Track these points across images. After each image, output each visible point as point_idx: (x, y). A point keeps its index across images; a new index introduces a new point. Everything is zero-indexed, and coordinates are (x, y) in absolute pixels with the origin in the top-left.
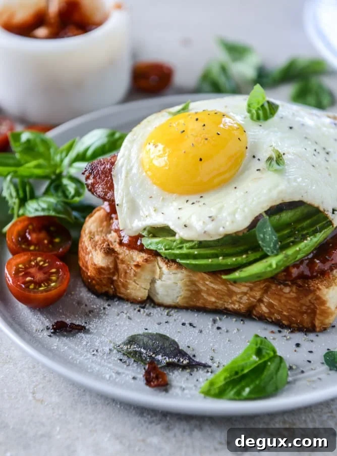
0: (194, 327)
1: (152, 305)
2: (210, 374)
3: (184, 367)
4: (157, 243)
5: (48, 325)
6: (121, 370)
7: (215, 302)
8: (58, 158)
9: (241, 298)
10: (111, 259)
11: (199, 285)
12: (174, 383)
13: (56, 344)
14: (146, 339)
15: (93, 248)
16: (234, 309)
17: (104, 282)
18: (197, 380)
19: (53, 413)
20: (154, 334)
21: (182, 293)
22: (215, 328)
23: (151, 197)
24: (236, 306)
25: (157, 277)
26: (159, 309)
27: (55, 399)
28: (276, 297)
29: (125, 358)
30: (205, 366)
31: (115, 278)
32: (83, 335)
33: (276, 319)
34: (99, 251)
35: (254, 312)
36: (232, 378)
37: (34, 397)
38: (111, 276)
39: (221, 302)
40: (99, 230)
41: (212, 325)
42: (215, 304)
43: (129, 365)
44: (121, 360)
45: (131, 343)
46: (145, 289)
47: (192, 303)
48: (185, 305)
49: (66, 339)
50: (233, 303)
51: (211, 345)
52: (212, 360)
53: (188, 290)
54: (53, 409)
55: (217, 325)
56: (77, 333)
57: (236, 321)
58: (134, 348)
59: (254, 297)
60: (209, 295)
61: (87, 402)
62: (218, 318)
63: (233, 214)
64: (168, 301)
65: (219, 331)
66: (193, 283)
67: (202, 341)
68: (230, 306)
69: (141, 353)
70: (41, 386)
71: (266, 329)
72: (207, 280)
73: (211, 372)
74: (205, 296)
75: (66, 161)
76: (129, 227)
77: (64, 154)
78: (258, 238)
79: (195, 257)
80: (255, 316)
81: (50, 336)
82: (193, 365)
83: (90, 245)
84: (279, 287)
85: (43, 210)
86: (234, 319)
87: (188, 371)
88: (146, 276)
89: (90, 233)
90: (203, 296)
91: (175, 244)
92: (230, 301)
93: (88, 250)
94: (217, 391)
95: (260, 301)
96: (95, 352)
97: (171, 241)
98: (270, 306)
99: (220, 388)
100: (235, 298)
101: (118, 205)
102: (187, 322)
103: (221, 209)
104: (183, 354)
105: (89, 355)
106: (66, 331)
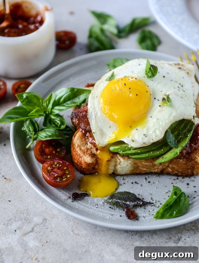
0: (138, 184)
1: (114, 175)
2: (153, 206)
3: (141, 206)
4: (118, 149)
5: (69, 196)
6: (113, 213)
7: (146, 170)
8: (45, 105)
9: (158, 167)
10: (94, 159)
11: (138, 164)
12: (139, 215)
13: (77, 205)
14: (119, 195)
15: (83, 154)
16: (155, 172)
17: (91, 169)
18: (149, 211)
19: (86, 239)
20: (123, 192)
21: (130, 169)
22: (148, 182)
23: (110, 127)
24: (156, 171)
25: (118, 164)
26: (118, 177)
27: (84, 232)
28: (176, 164)
29: (112, 206)
30: (150, 203)
31: (96, 167)
32: (87, 198)
33: (175, 173)
34: (88, 156)
35: (165, 172)
36: (165, 208)
37: (74, 233)
38: (94, 166)
39: (148, 170)
40: (82, 143)
41: (146, 181)
42: (146, 171)
43: (115, 210)
44: (110, 207)
45: (112, 198)
46: (112, 170)
47: (134, 172)
48: (131, 173)
49: (81, 201)
50: (155, 169)
51: (149, 191)
52: (152, 199)
53: (133, 167)
54: (85, 237)
55: (148, 181)
56: (84, 197)
57: (156, 177)
58: (114, 200)
59: (165, 166)
60: (143, 168)
61: (99, 231)
62: (147, 177)
63: (155, 131)
64: (123, 173)
65: (150, 184)
66: (135, 164)
67: (144, 190)
68: (153, 171)
69: (119, 203)
70: (74, 227)
71: (171, 179)
72: (143, 162)
73: (154, 206)
74: (141, 168)
75: (50, 106)
76: (102, 143)
77: (47, 102)
78: (168, 142)
79: (138, 154)
80: (165, 173)
81: (72, 201)
82: (145, 204)
83: (82, 153)
84: (178, 160)
85: (50, 136)
86: (155, 176)
87: (143, 207)
88: (112, 164)
89: (78, 146)
90: (140, 168)
91: (127, 148)
92: (153, 169)
93: (81, 156)
94: (160, 215)
95: (168, 166)
96: (97, 206)
97: (125, 147)
98: (173, 168)
99: (161, 213)
100: (156, 167)
101: (94, 133)
102: (133, 182)
103: (148, 130)
104: (139, 199)
105: (95, 208)
106: (79, 197)
